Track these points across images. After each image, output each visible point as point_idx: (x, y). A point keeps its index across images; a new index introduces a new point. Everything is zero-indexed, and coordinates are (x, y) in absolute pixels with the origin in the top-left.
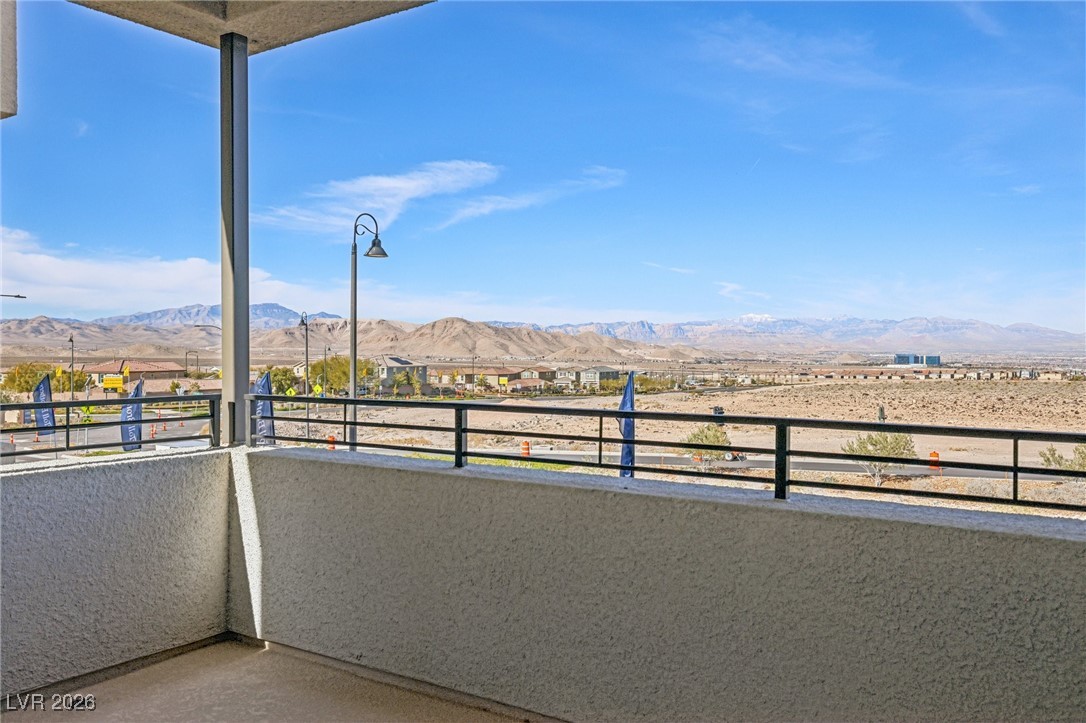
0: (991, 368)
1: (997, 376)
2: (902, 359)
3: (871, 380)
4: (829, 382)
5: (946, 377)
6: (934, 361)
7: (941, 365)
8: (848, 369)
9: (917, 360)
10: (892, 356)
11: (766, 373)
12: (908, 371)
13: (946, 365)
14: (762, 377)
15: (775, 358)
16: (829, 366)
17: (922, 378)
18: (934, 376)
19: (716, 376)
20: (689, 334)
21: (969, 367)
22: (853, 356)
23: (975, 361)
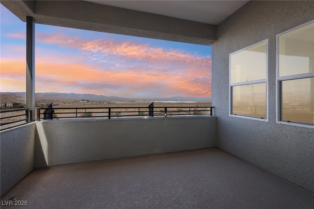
0: (97, 102)
1: (98, 103)
2: (83, 100)
3: (77, 104)
4: (69, 104)
5: (90, 103)
6: (88, 101)
7: (89, 101)
8: (73, 102)
9: (85, 100)
10: (81, 100)
11: (56, 103)
12: (84, 102)
13: (90, 101)
14: (56, 104)
15: (58, 100)
16: (69, 102)
17: (86, 103)
18: (88, 103)
19: (45, 104)
20: (37, 96)
21: (93, 102)
22: (74, 100)
23: (94, 101)
